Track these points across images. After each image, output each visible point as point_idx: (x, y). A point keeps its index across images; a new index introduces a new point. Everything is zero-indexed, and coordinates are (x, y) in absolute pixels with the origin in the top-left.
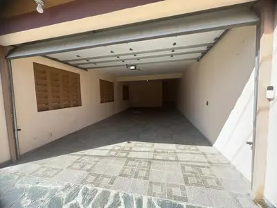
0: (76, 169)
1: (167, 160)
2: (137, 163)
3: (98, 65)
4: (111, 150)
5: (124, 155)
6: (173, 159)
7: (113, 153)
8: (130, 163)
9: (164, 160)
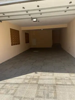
0: (3, 93)
1: (66, 85)
2: (46, 88)
3: (11, 18)
4: (25, 79)
5: (35, 82)
6: (70, 83)
7: (27, 81)
8: (41, 87)
9: (64, 85)
